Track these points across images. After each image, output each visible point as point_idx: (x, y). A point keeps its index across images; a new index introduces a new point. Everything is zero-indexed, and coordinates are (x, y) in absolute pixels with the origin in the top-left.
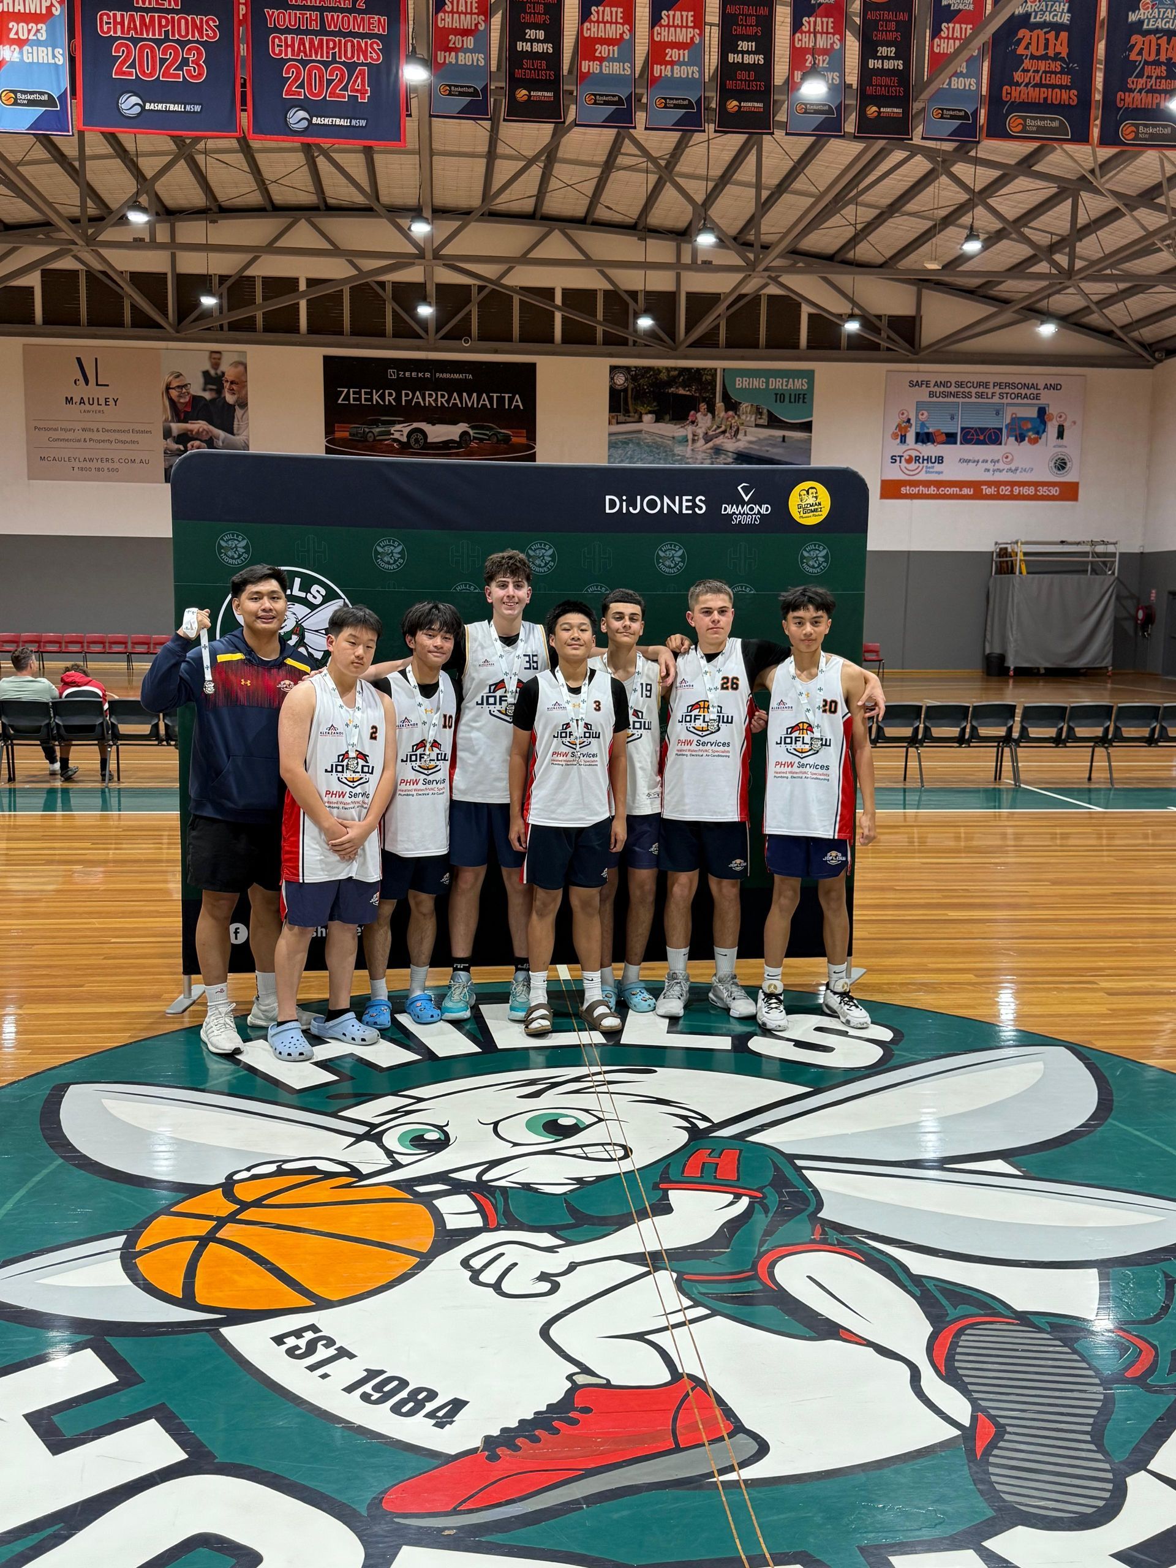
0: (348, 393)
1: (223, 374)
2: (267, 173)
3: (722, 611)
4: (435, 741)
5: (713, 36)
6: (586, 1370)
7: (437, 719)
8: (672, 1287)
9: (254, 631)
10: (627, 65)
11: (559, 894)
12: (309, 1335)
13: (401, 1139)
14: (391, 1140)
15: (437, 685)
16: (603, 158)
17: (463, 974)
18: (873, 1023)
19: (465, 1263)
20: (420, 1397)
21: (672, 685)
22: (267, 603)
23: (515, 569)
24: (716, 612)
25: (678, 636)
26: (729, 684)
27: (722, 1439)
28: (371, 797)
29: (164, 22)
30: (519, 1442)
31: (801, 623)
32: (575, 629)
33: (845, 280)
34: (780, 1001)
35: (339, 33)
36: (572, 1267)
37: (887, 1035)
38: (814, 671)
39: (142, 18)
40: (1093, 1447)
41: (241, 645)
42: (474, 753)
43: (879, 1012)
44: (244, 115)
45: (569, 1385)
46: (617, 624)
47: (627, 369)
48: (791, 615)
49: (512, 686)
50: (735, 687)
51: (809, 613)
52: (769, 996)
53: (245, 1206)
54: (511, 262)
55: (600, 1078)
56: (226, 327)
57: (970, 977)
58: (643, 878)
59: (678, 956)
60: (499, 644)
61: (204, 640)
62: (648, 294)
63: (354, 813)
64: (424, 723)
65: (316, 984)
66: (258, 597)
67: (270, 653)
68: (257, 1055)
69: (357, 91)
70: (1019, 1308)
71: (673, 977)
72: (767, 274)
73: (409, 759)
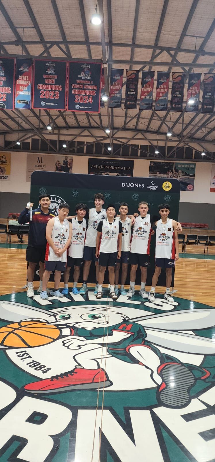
0: (93, 166)
1: (68, 161)
2: (79, 120)
3: (145, 208)
4: (81, 233)
5: (170, 91)
6: (80, 365)
7: (82, 228)
8: (106, 350)
9: (43, 207)
10: (151, 97)
11: (106, 267)
12: (24, 353)
13: (60, 317)
14: (57, 317)
15: (82, 221)
16: (149, 117)
17: (85, 284)
18: (174, 301)
19: (63, 342)
20: (42, 367)
21: (134, 223)
22: (46, 202)
23: (99, 197)
24: (144, 208)
25: (136, 213)
26: (147, 224)
27: (103, 381)
28: (65, 244)
29: (51, 87)
30: (59, 378)
31: (163, 212)
32: (111, 211)
33: (202, 144)
34: (154, 295)
35: (87, 89)
36: (86, 344)
37: (176, 304)
38: (166, 222)
39: (47, 86)
40: (187, 392)
41: (40, 211)
42: (90, 236)
43: (176, 299)
44: (66, 106)
45: (75, 367)
46: (122, 210)
47: (154, 162)
48: (161, 210)
49: (98, 222)
50: (148, 225)
51: (165, 209)
52: (151, 294)
53: (21, 326)
54: (130, 139)
55: (108, 308)
56: (69, 152)
57: (201, 294)
58: (125, 265)
59: (132, 284)
60: (96, 213)
61: (31, 209)
62: (159, 146)
63: (61, 247)
64: (79, 229)
65: (51, 284)
66: (44, 200)
67: (46, 213)
68: (37, 298)
69: (90, 101)
70: (182, 362)
71: (131, 288)
72: (184, 142)
73: (75, 236)
